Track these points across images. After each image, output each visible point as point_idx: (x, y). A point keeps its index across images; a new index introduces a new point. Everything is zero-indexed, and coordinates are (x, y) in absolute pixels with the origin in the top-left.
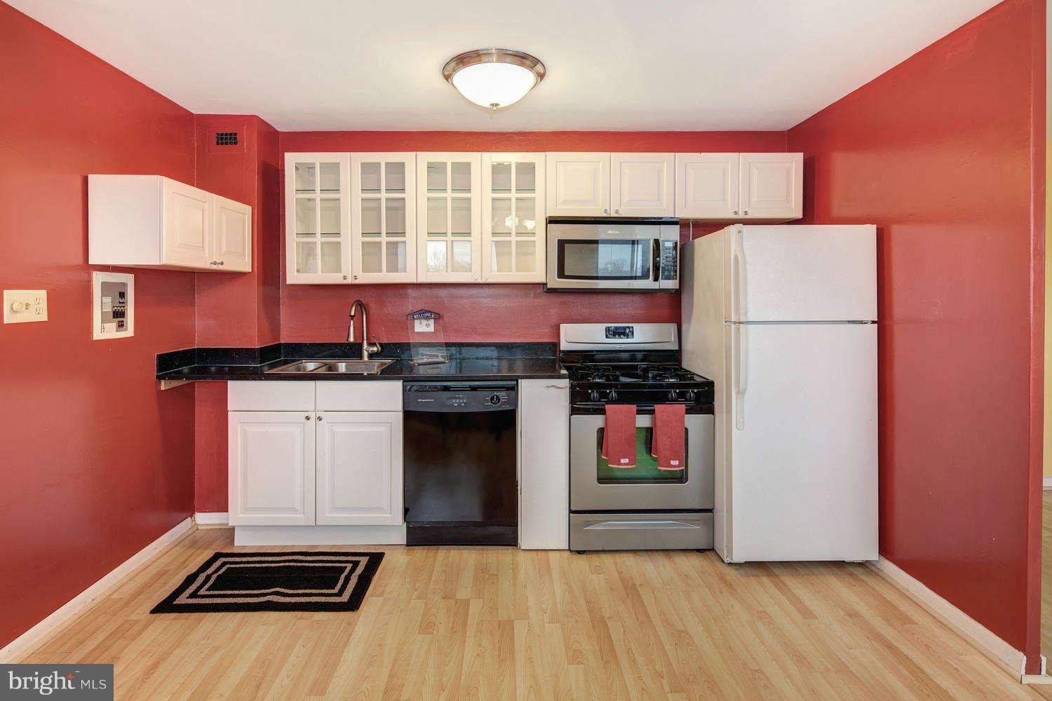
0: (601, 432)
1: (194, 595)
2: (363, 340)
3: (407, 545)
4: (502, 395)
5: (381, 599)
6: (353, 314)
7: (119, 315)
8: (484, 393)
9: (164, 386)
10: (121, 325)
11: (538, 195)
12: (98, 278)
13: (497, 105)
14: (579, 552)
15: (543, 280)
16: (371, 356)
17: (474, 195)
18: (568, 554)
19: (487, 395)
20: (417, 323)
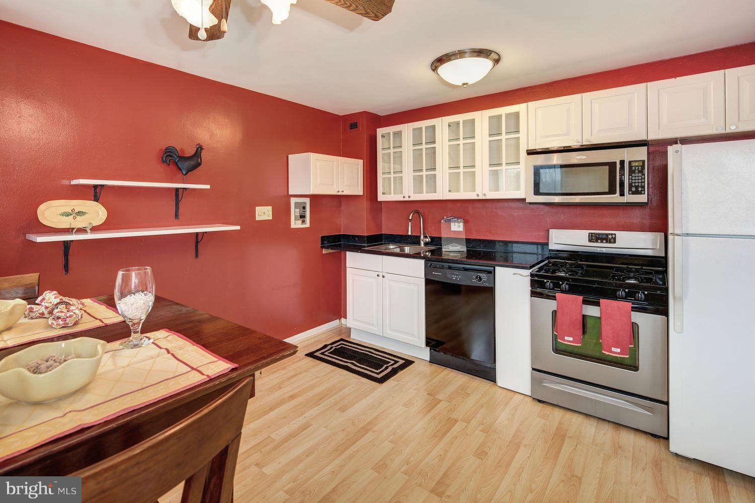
0: (554, 313)
1: (322, 354)
2: (421, 234)
3: (430, 362)
4: (484, 276)
5: (396, 383)
6: (410, 218)
7: (303, 217)
8: (473, 273)
9: (325, 251)
10: (303, 222)
11: (522, 135)
12: (293, 201)
13: (466, 84)
14: (539, 401)
15: (523, 197)
16: (426, 244)
17: (477, 140)
18: (530, 399)
19: (474, 275)
20: (452, 224)
